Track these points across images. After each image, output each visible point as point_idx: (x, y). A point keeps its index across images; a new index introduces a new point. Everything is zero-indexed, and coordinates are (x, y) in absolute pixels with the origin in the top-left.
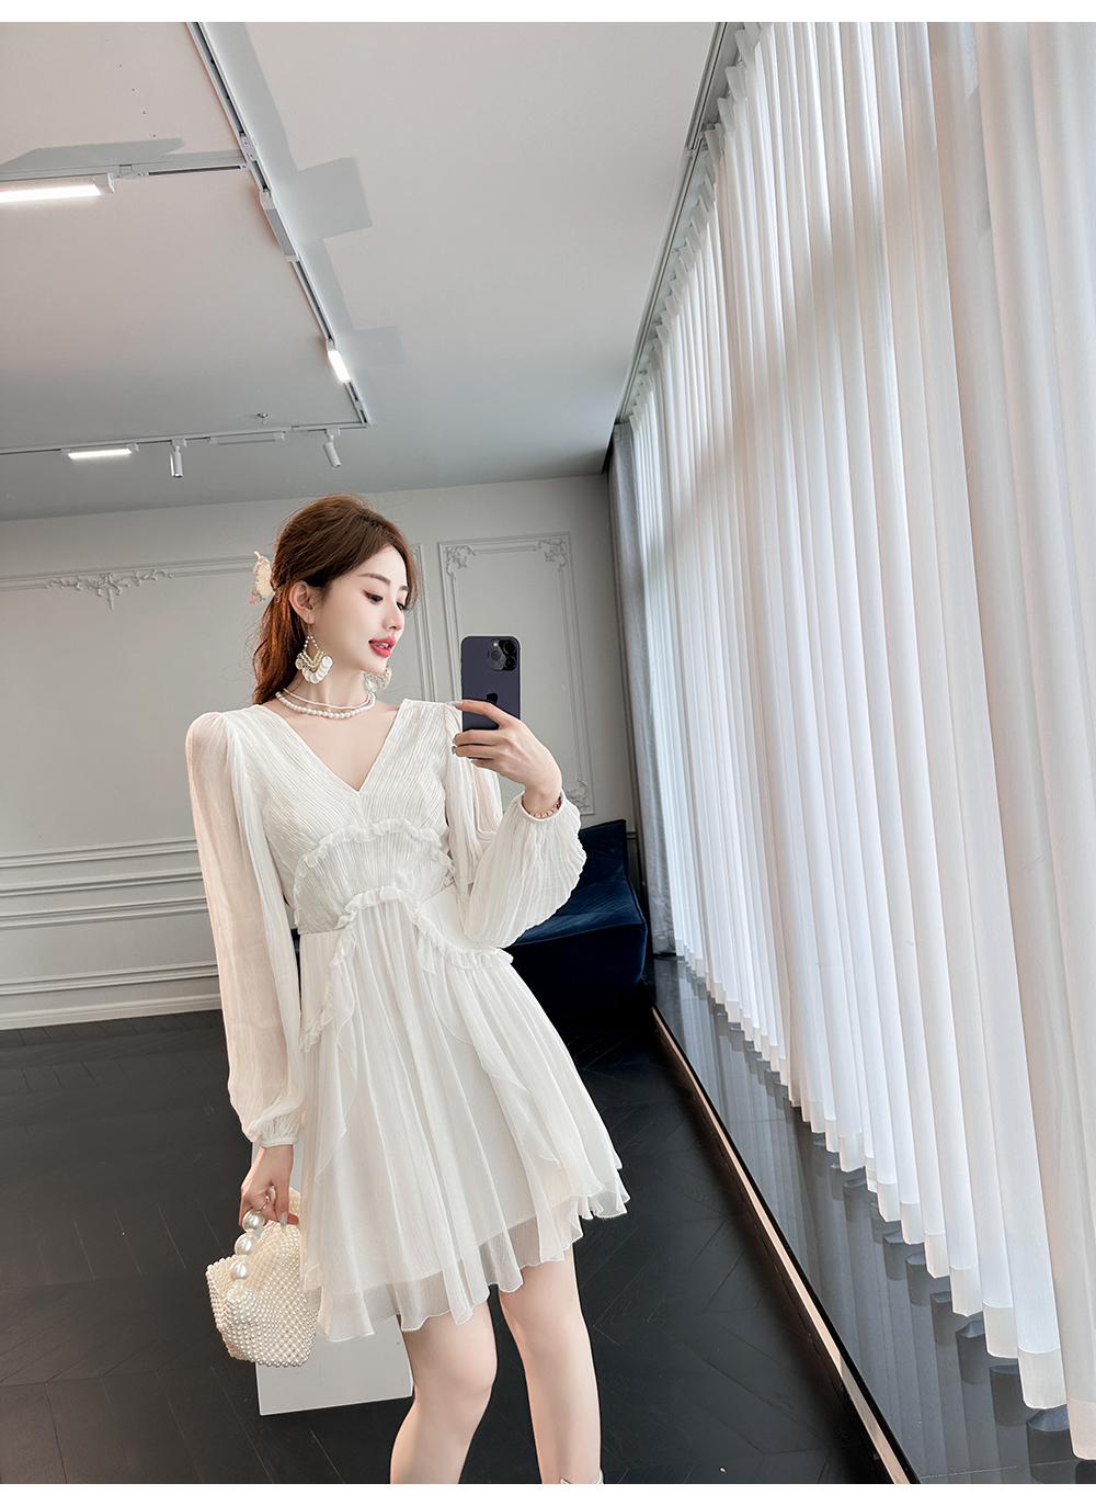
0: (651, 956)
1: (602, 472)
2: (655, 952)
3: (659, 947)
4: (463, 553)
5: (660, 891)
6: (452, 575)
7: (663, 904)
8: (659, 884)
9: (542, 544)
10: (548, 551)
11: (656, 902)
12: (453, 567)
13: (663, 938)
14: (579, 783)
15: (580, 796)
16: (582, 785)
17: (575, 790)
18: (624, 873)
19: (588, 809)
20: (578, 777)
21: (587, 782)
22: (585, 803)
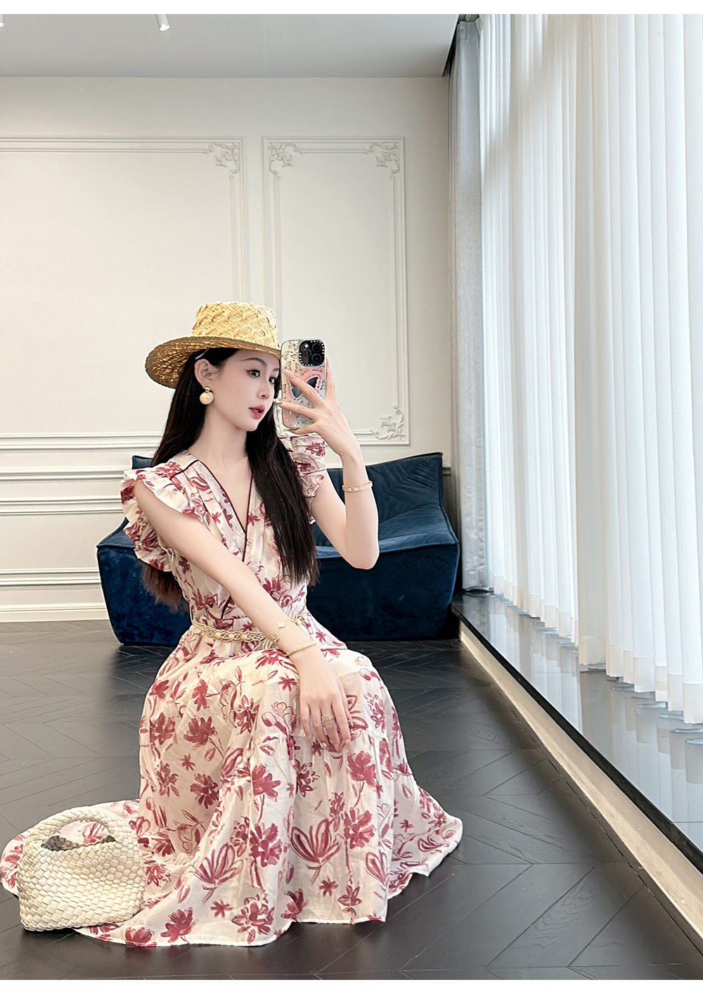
0: (460, 591)
1: (444, 75)
2: (464, 588)
3: (469, 582)
4: (290, 150)
5: (474, 524)
6: (275, 173)
7: (476, 537)
8: (474, 516)
9: (376, 148)
10: (380, 155)
11: (470, 535)
12: (277, 166)
13: (473, 572)
14: (396, 410)
15: (395, 424)
16: (398, 412)
17: (390, 417)
18: (438, 503)
19: (403, 439)
20: (395, 403)
21: (404, 409)
22: (401, 432)
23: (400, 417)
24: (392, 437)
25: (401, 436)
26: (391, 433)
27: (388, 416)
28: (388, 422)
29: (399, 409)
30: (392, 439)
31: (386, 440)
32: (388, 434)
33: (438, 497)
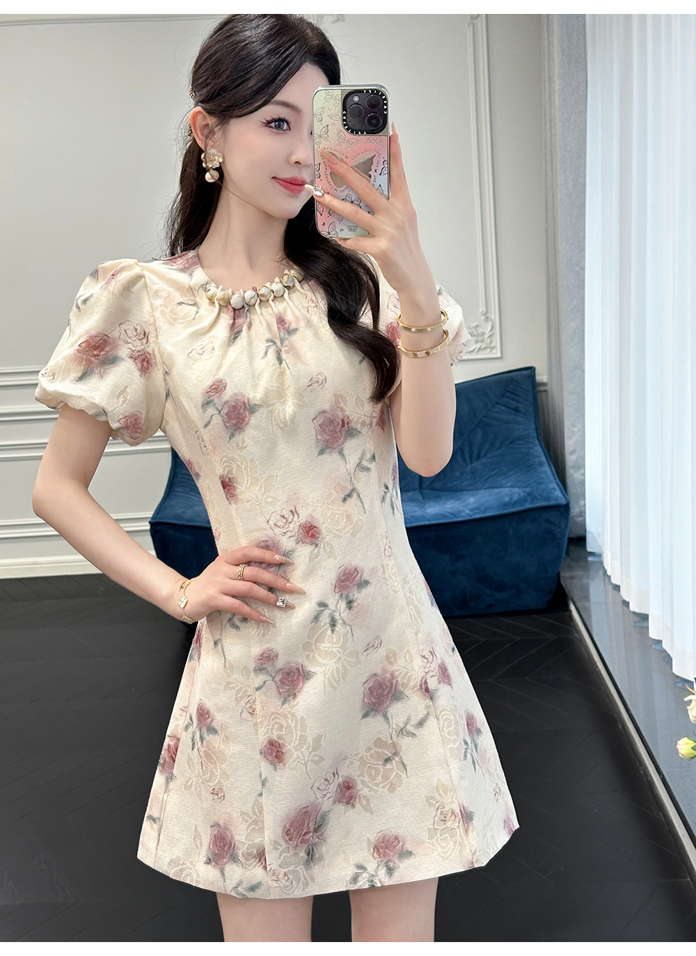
0: (570, 541)
3: (574, 531)
14: (484, 317)
15: (483, 334)
16: (487, 319)
17: (477, 326)
18: (536, 436)
19: (494, 351)
20: (482, 309)
21: (494, 315)
22: (491, 343)
23: (491, 323)
24: (480, 349)
25: (491, 348)
26: (478, 346)
27: (474, 325)
28: (475, 332)
29: (488, 315)
30: (481, 352)
31: (474, 353)
32: (475, 346)
33: (533, 426)
